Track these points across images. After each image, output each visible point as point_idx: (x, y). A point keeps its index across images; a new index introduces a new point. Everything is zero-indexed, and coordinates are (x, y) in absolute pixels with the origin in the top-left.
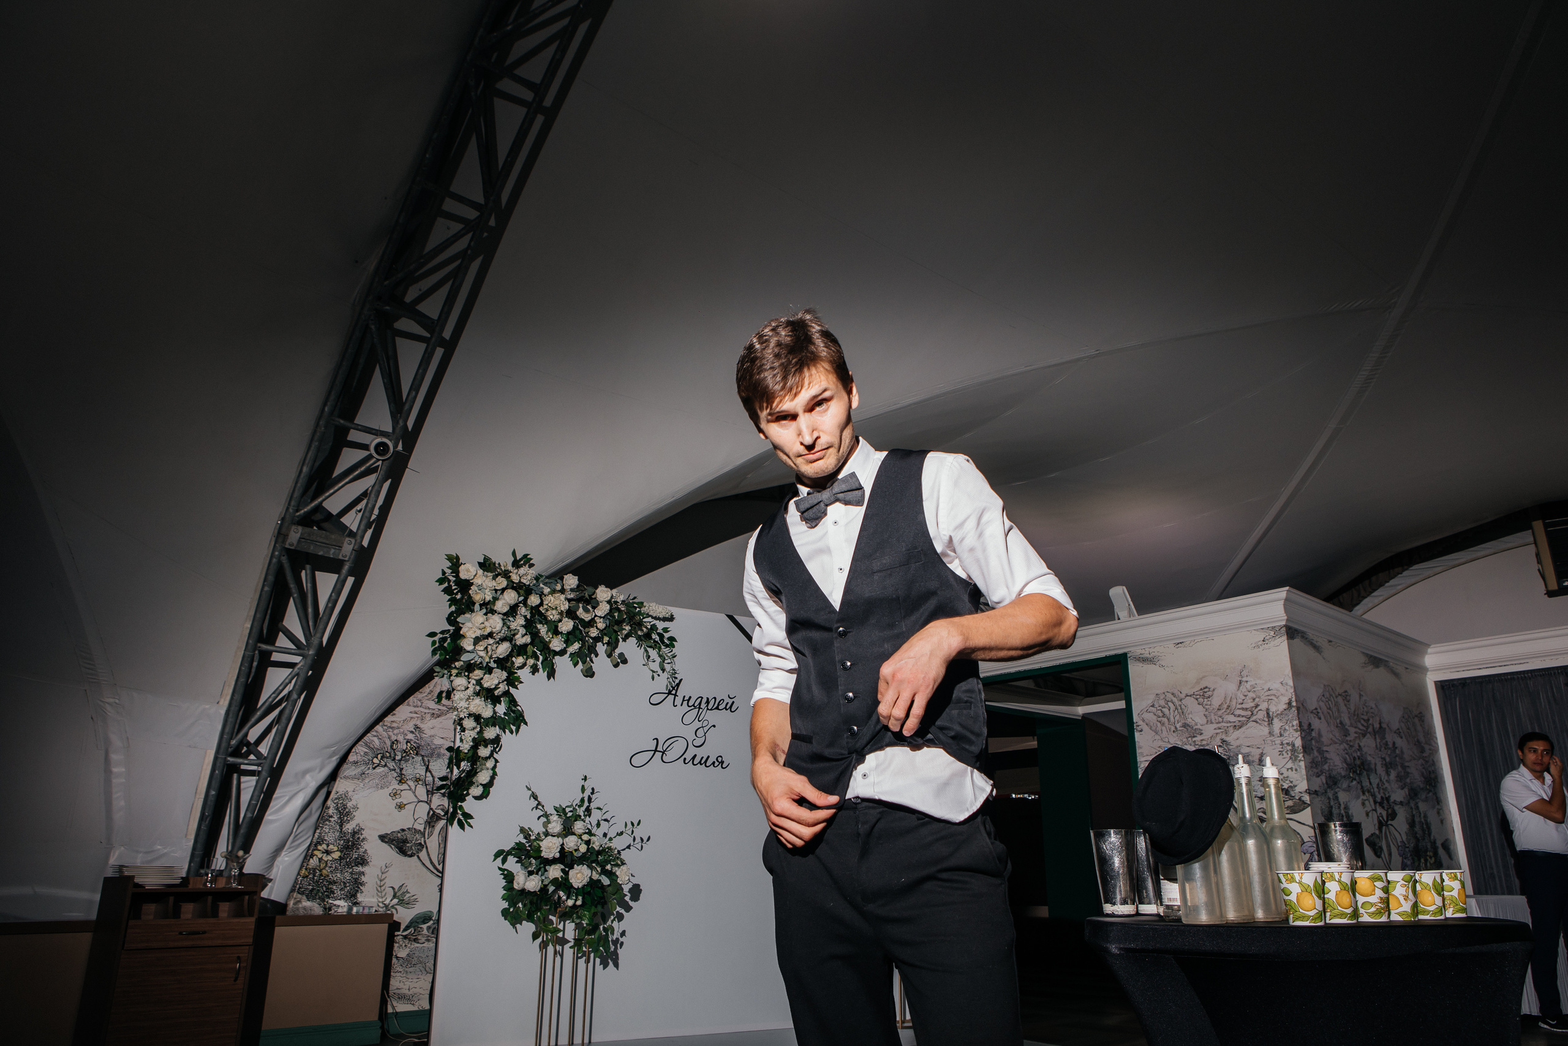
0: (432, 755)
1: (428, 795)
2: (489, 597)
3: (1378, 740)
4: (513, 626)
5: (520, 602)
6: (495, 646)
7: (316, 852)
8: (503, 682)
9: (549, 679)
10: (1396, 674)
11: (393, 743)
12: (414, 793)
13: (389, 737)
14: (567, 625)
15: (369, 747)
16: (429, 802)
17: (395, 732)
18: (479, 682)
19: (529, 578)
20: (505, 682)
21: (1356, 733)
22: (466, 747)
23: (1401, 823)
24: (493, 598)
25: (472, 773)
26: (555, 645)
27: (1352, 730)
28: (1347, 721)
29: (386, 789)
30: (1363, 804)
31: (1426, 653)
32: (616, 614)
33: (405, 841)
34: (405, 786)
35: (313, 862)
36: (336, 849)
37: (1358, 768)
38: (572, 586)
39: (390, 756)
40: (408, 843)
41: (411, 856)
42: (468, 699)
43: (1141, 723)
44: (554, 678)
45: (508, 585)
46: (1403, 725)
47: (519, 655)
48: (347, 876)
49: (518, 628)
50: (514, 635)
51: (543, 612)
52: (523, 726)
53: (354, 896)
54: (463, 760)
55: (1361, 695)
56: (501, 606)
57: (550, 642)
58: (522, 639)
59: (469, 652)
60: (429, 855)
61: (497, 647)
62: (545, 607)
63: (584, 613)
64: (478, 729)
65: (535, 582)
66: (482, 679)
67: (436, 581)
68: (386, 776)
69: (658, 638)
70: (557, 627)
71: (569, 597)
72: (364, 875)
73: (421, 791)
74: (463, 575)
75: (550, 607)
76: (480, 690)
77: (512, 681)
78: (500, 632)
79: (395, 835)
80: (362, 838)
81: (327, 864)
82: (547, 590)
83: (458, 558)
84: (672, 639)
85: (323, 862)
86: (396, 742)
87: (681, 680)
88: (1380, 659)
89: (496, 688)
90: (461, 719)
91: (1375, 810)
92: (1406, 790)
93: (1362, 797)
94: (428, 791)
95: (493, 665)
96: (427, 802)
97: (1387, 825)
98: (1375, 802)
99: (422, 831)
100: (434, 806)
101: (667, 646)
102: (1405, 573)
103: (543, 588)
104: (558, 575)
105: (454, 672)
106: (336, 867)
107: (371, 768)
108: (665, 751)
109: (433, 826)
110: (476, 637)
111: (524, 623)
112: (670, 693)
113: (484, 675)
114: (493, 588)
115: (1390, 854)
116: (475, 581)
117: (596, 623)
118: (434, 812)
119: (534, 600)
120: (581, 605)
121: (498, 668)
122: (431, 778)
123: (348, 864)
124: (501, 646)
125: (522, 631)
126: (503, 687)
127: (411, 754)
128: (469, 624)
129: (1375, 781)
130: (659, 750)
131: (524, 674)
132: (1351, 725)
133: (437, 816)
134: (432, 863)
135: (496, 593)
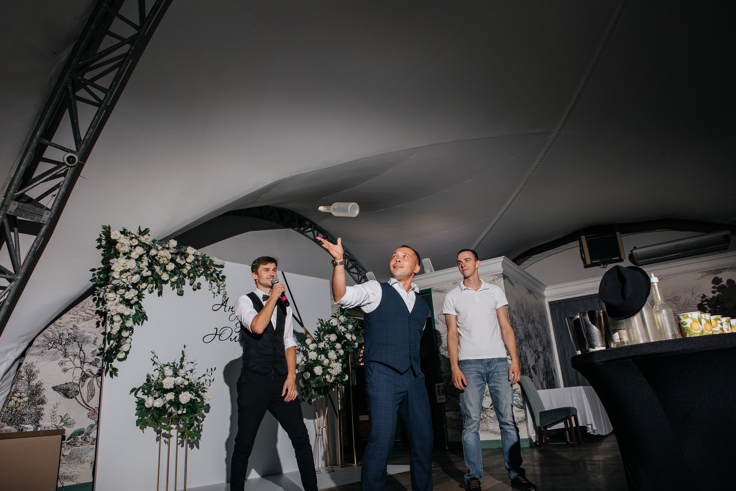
0: (83, 341)
1: (81, 364)
2: (127, 250)
3: (533, 325)
4: (142, 265)
5: (144, 254)
6: (131, 277)
7: (13, 398)
8: (135, 296)
9: (159, 296)
10: (536, 298)
11: (61, 335)
12: (73, 363)
13: (58, 332)
14: (171, 267)
15: (46, 337)
16: (82, 368)
17: (62, 329)
18: (122, 296)
19: (149, 241)
20: (137, 297)
21: (526, 321)
22: (114, 332)
23: (541, 361)
24: (130, 250)
25: (119, 346)
26: (164, 277)
27: (525, 320)
28: (523, 316)
29: (56, 361)
30: (530, 352)
31: (545, 290)
32: (196, 263)
33: (68, 390)
34: (68, 359)
35: (11, 404)
36: (26, 395)
37: (528, 336)
38: (174, 246)
39: (59, 342)
40: (70, 390)
41: (71, 398)
42: (116, 305)
43: (438, 320)
44: (162, 296)
45: (138, 244)
46: (539, 319)
47: (144, 282)
48: (33, 410)
49: (144, 267)
50: (141, 271)
51: (157, 259)
52: (145, 321)
53: (37, 422)
54: (112, 339)
55: (527, 306)
56: (135, 255)
57: (161, 275)
58: (146, 273)
59: (117, 279)
60: (82, 397)
61: (132, 277)
62: (159, 256)
63: (180, 261)
64: (122, 322)
65: (152, 243)
66: (124, 294)
67: (96, 240)
68: (56, 353)
69: (216, 276)
70: (165, 267)
71: (172, 252)
72: (43, 409)
73: (77, 362)
74: (113, 237)
75: (161, 256)
76: (122, 301)
77: (140, 296)
78: (134, 269)
79: (62, 386)
80: (42, 388)
81: (20, 404)
82: (160, 247)
83: (109, 228)
84: (224, 277)
85: (18, 403)
86: (62, 334)
87: (228, 298)
88: (532, 291)
89: (132, 299)
90: (112, 316)
91: (534, 355)
92: (542, 347)
93: (530, 349)
94: (81, 362)
95: (130, 286)
96: (81, 368)
97: (538, 361)
98: (534, 351)
99: (78, 384)
100: (85, 370)
101: (221, 280)
102: (529, 259)
103: (158, 246)
104: (166, 239)
105: (108, 290)
106: (26, 406)
107: (47, 349)
108: (221, 334)
109: (85, 381)
110: (121, 271)
111: (147, 264)
112: (222, 305)
113: (125, 292)
114: (130, 245)
115: (539, 374)
116: (119, 241)
117: (186, 266)
118: (85, 373)
119: (153, 252)
120: (178, 256)
121: (133, 288)
122: (83, 355)
123: (34, 404)
124: (135, 276)
125: (146, 269)
126: (136, 299)
127: (71, 341)
128: (116, 264)
129: (533, 342)
130: (217, 334)
131: (146, 292)
132: (525, 318)
133: (87, 375)
134: (84, 401)
135: (131, 248)
